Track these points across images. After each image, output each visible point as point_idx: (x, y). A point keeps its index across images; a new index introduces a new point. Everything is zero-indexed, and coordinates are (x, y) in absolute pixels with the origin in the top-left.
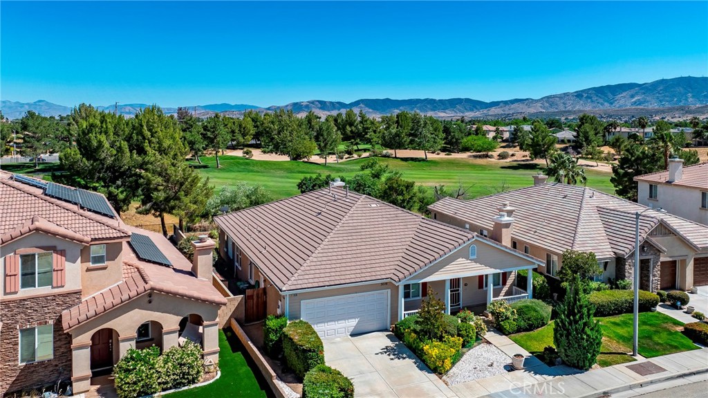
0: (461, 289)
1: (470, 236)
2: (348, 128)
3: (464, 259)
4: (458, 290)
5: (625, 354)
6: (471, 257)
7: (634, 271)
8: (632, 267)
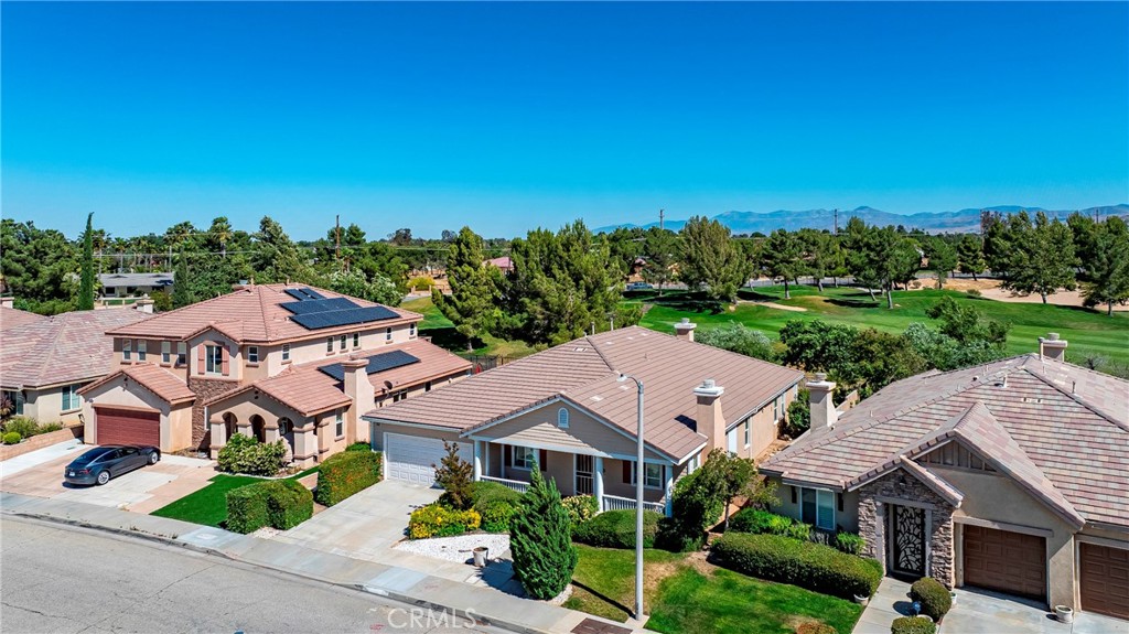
3: (550, 426)
6: (561, 425)
7: (879, 522)
8: (875, 514)
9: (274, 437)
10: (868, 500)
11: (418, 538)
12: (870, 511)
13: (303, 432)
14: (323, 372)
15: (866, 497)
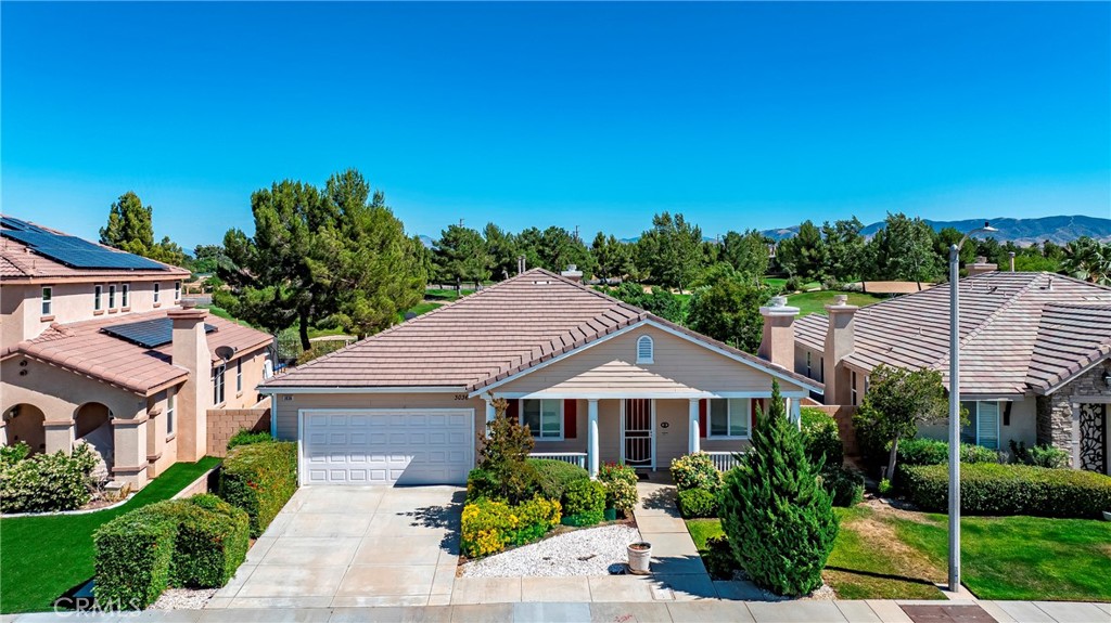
0: (653, 433)
1: (633, 316)
2: (804, 251)
3: (624, 363)
4: (647, 434)
5: (931, 584)
6: (640, 361)
7: (1075, 428)
8: (1070, 418)
9: (63, 442)
10: (1063, 404)
11: (486, 555)
12: (1065, 415)
13: (135, 425)
14: (113, 335)
15: (1061, 400)
